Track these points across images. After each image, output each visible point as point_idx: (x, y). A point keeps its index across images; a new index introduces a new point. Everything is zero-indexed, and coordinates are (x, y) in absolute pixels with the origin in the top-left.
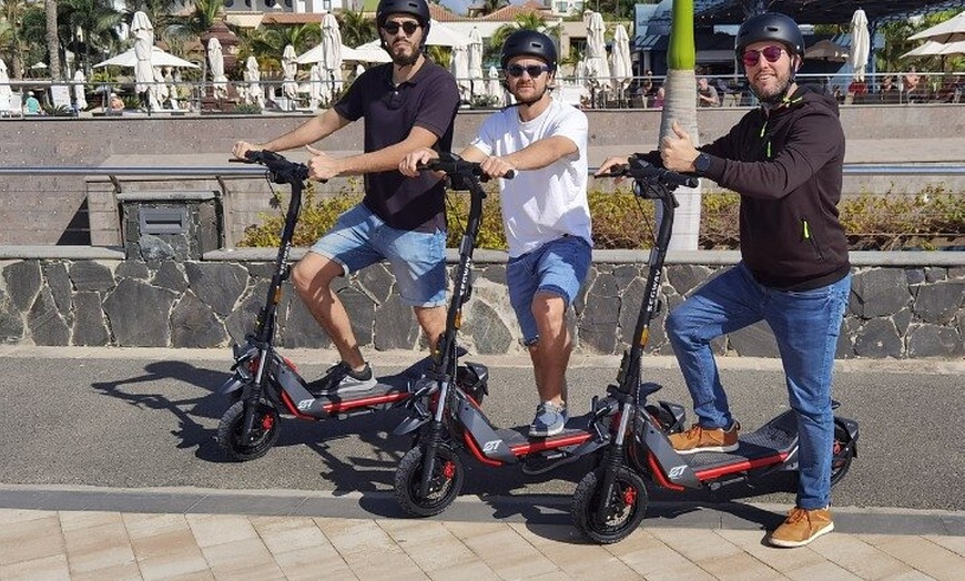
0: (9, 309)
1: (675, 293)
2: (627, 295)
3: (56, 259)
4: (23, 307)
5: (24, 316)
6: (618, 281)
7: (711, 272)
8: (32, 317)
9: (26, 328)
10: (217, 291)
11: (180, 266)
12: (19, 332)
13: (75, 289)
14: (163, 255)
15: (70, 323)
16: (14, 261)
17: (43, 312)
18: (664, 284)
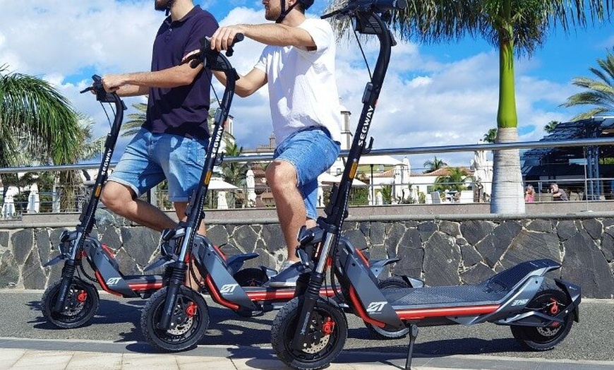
0: (12, 264)
1: (467, 244)
2: (429, 246)
3: (43, 227)
4: (20, 262)
5: (21, 267)
6: (422, 235)
7: (495, 225)
8: (25, 269)
9: (21, 278)
10: (140, 248)
11: (118, 231)
12: (16, 280)
13: (53, 248)
14: (108, 222)
15: (47, 272)
16: (19, 230)
17: (32, 264)
18: (458, 237)
